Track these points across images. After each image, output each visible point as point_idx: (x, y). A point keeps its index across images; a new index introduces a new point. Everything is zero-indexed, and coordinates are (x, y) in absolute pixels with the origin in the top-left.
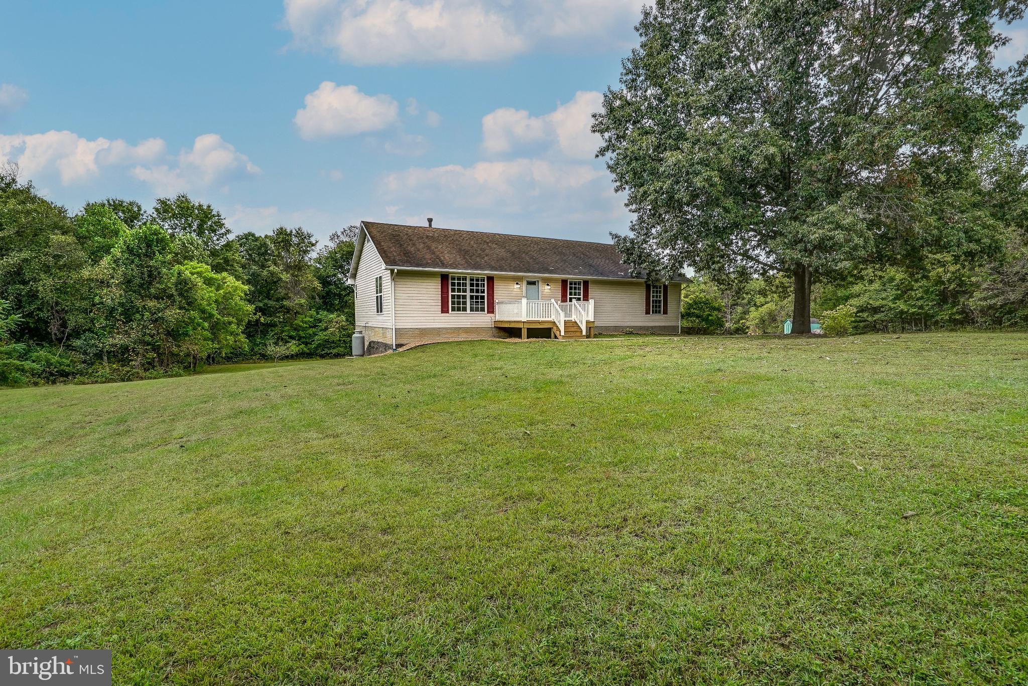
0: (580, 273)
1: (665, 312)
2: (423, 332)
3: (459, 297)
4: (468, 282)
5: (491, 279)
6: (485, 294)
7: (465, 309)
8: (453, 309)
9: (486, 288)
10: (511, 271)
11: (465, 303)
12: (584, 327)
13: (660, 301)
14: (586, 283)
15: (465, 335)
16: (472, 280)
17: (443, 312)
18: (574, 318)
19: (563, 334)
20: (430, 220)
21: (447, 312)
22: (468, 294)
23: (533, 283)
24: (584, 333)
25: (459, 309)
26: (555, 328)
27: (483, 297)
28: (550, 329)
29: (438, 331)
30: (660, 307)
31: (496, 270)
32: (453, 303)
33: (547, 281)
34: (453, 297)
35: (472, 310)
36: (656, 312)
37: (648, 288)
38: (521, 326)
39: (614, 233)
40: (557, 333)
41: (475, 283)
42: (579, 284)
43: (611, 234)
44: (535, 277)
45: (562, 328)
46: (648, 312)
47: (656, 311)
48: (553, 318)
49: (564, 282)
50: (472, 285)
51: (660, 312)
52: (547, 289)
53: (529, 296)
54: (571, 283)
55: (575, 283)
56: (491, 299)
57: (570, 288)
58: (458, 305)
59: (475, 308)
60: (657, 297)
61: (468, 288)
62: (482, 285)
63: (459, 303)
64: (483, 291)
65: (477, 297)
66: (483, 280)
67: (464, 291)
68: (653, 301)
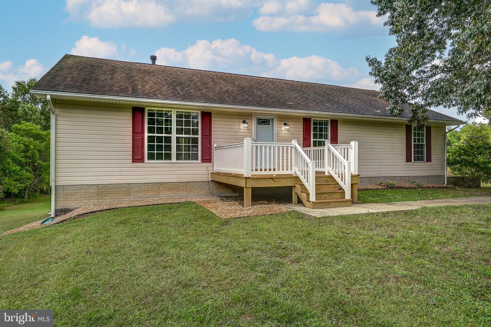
0: (328, 110)
1: (429, 160)
2: (103, 190)
3: (160, 139)
4: (173, 119)
5: (207, 116)
6: (199, 136)
7: (168, 157)
8: (151, 157)
9: (200, 128)
10: (234, 103)
11: (169, 148)
12: (346, 186)
13: (422, 146)
14: (334, 123)
15: (168, 193)
16: (179, 115)
17: (135, 160)
18: (328, 169)
19: (313, 198)
20: (154, 58)
21: (142, 160)
22: (174, 135)
24: (348, 196)
25: (160, 157)
26: (298, 186)
27: (195, 141)
28: (291, 188)
29: (126, 188)
30: (422, 153)
31: (214, 101)
32: (151, 148)
33: (285, 120)
34: (151, 139)
35: (179, 157)
36: (418, 159)
37: (408, 128)
38: (242, 183)
39: (372, 57)
40: (303, 196)
41: (184, 120)
42: (326, 124)
43: (367, 59)
44: (268, 113)
45: (311, 187)
46: (408, 160)
47: (418, 157)
48: (295, 171)
49: (307, 121)
50: (179, 123)
51: (422, 159)
52: (285, 130)
53: (259, 138)
54: (315, 123)
55: (321, 123)
56: (208, 143)
57: (314, 129)
58: (158, 151)
59: (184, 155)
60: (419, 140)
61: (174, 127)
62: (195, 124)
63: (159, 147)
64: (196, 132)
65: (187, 140)
66: (195, 117)
67: (168, 131)
68: (415, 146)
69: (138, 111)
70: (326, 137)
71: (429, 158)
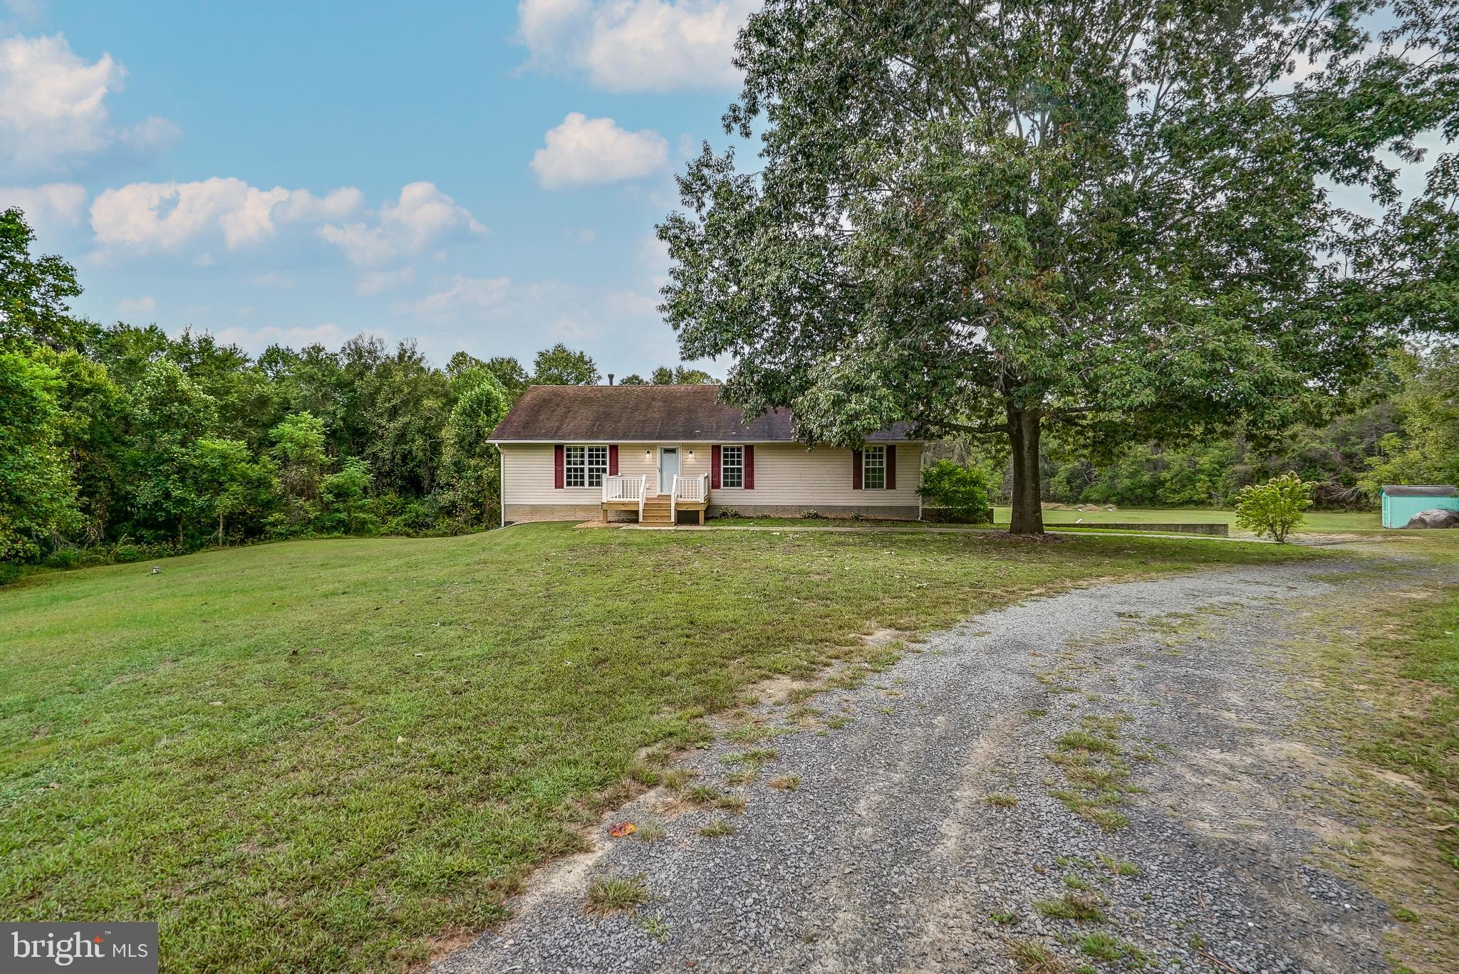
0: (739, 436)
2: (535, 509)
4: (586, 453)
7: (582, 484)
9: (608, 459)
10: (639, 438)
11: (582, 477)
13: (881, 470)
14: (750, 449)
15: (583, 514)
16: (590, 450)
17: (557, 486)
19: (641, 519)
21: (562, 487)
22: (586, 467)
24: (673, 519)
25: (576, 484)
27: (605, 470)
29: (551, 509)
30: (881, 478)
31: (621, 438)
34: (569, 470)
35: (591, 484)
36: (875, 485)
41: (595, 454)
42: (738, 449)
44: (674, 444)
45: (641, 511)
46: (857, 486)
49: (716, 449)
50: (591, 456)
51: (881, 486)
52: (690, 458)
53: (664, 468)
54: (726, 449)
55: (733, 450)
56: (614, 471)
57: (726, 456)
58: (575, 479)
59: (596, 482)
60: (874, 463)
61: (586, 459)
62: (604, 456)
63: (576, 477)
64: (604, 463)
65: (598, 470)
66: (604, 450)
67: (582, 463)
68: (867, 470)
69: (559, 448)
70: (739, 463)
71: (892, 485)
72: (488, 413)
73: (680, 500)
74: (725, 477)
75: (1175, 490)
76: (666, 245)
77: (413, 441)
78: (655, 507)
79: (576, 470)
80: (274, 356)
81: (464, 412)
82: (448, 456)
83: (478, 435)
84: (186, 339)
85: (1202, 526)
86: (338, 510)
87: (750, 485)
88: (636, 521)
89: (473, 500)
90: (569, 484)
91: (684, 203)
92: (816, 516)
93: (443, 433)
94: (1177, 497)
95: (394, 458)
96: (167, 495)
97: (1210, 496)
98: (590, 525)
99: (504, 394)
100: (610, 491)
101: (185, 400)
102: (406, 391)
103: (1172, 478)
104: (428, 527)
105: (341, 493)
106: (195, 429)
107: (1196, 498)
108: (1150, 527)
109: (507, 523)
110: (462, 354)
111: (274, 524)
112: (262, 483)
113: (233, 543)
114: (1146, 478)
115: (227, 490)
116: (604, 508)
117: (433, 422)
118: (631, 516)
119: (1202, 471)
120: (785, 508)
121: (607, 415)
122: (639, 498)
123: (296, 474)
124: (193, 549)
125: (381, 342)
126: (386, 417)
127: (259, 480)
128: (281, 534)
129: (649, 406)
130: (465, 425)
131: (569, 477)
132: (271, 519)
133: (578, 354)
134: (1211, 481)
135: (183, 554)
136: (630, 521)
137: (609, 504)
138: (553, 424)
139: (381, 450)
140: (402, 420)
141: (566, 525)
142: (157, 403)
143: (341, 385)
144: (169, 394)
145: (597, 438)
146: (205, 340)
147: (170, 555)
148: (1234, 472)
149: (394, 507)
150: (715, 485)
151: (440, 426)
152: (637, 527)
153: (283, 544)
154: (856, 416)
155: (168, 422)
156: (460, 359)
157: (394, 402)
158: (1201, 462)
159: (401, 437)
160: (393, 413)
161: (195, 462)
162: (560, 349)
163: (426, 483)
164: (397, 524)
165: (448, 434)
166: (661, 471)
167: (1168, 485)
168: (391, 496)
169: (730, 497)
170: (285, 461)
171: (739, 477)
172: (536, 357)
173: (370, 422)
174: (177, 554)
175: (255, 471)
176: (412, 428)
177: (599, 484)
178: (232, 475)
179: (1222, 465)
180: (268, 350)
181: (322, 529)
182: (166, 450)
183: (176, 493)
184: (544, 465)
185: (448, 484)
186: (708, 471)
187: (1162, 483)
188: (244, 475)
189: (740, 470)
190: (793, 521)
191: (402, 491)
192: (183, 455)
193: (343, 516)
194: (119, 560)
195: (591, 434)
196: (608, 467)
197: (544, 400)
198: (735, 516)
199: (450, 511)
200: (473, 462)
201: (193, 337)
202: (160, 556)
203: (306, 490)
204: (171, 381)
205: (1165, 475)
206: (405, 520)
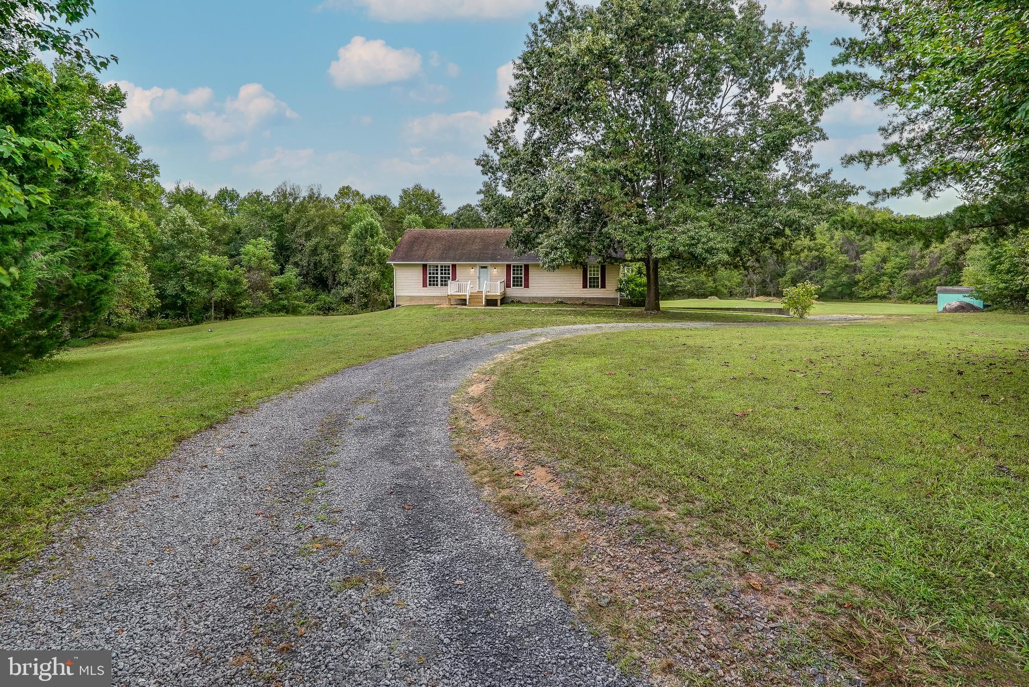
2: (412, 298)
4: (439, 268)
5: (454, 266)
7: (437, 285)
9: (451, 272)
10: (469, 261)
11: (437, 281)
13: (598, 278)
14: (526, 267)
15: (438, 300)
16: (442, 267)
17: (423, 287)
21: (426, 287)
22: (439, 276)
23: (485, 267)
25: (434, 285)
27: (449, 278)
29: (421, 298)
30: (597, 282)
31: (459, 261)
33: (495, 266)
34: (430, 277)
35: (442, 285)
36: (594, 286)
37: (585, 268)
41: (445, 269)
44: (486, 264)
46: (585, 286)
49: (508, 266)
50: (442, 270)
51: (598, 287)
52: (495, 271)
53: (481, 276)
54: (514, 267)
55: (518, 267)
56: (454, 279)
57: (514, 270)
58: (433, 283)
59: (444, 284)
60: (594, 275)
61: (439, 272)
62: (448, 270)
63: (434, 281)
64: (449, 274)
65: (445, 278)
66: (449, 267)
67: (437, 274)
68: (590, 278)
69: (425, 266)
70: (521, 274)
71: (603, 286)
72: (372, 236)
73: (488, 294)
74: (514, 281)
75: (866, 288)
76: (481, 168)
77: (322, 254)
78: (474, 297)
79: (434, 277)
80: (225, 196)
81: (356, 235)
82: (346, 264)
83: (366, 251)
84: (178, 189)
85: (775, 309)
86: (281, 299)
87: (527, 286)
88: (466, 305)
89: (363, 293)
90: (430, 285)
91: (489, 148)
92: (562, 302)
93: (342, 248)
94: (866, 293)
95: (309, 265)
96: (183, 289)
97: (890, 293)
98: (442, 306)
99: (380, 221)
100: (452, 289)
101: (190, 231)
102: (317, 221)
103: (864, 279)
104: (333, 310)
105: (283, 288)
106: (197, 249)
107: (879, 294)
108: (746, 310)
109: (397, 306)
110: (348, 188)
111: (244, 308)
112: (236, 282)
113: (220, 319)
114: (844, 278)
115: (218, 287)
116: (449, 298)
117: (334, 242)
118: (463, 302)
119: (884, 274)
120: (546, 298)
121: (450, 248)
122: (467, 293)
123: (256, 276)
124: (197, 322)
125: (299, 187)
126: (304, 238)
127: (235, 280)
128: (248, 313)
129: (474, 241)
130: (357, 244)
131: (430, 281)
132: (243, 304)
133: (430, 191)
134: (891, 281)
135: (192, 325)
136: (462, 305)
137: (451, 295)
138: (420, 253)
139: (301, 260)
140: (314, 241)
141: (430, 306)
142: (176, 234)
143: (273, 218)
144: (181, 228)
145: (445, 261)
146: (189, 190)
147: (184, 326)
148: (906, 275)
149: (310, 298)
150: (508, 286)
151: (340, 244)
152: (466, 307)
153: (250, 319)
154: (553, 260)
155: (183, 244)
156: (345, 192)
157: (309, 229)
158: (886, 267)
159: (314, 251)
160: (308, 236)
161: (200, 269)
162: (418, 187)
163: (330, 282)
164: (312, 309)
165: (346, 249)
166: (479, 278)
167: (861, 284)
168: (308, 290)
169: (516, 292)
170: (250, 269)
171: (521, 281)
172: (401, 193)
173: (293, 241)
174: (189, 325)
175: (231, 274)
176: (322, 245)
177: (446, 285)
178: (220, 277)
179: (901, 269)
180: (220, 191)
181: (273, 311)
182: (182, 262)
183: (189, 288)
184: (417, 274)
185: (346, 283)
186: (504, 278)
187: (856, 283)
188: (226, 278)
189: (521, 278)
190: (550, 305)
191: (314, 286)
192: (192, 265)
193: (285, 302)
194: (159, 328)
195: (442, 258)
196: (451, 276)
197: (415, 238)
198: (518, 302)
199: (347, 300)
200: (363, 269)
201: (181, 188)
202: (179, 326)
203: (261, 286)
204: (183, 220)
205: (859, 277)
206: (317, 306)
